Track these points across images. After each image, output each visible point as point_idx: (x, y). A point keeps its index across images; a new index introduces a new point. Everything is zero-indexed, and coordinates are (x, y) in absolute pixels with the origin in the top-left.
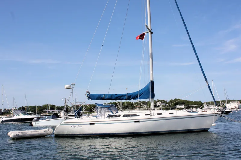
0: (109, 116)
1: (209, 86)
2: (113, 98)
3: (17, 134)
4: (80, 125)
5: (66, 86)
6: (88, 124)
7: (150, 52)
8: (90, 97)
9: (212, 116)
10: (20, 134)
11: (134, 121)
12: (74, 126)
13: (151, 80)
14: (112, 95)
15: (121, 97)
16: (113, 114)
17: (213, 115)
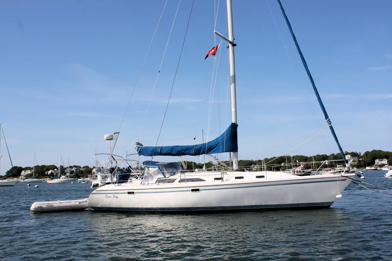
0: (159, 181)
1: (331, 128)
2: (174, 152)
3: (40, 206)
4: (116, 195)
5: (106, 136)
6: (126, 193)
7: (232, 74)
8: (142, 151)
9: (337, 181)
10: (44, 206)
11: (191, 189)
12: (109, 195)
13: (233, 122)
14: (173, 148)
15: (185, 150)
16: (165, 177)
17: (338, 179)
